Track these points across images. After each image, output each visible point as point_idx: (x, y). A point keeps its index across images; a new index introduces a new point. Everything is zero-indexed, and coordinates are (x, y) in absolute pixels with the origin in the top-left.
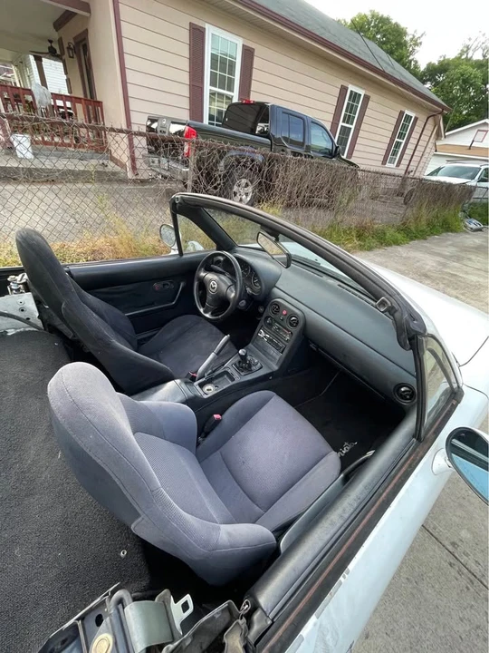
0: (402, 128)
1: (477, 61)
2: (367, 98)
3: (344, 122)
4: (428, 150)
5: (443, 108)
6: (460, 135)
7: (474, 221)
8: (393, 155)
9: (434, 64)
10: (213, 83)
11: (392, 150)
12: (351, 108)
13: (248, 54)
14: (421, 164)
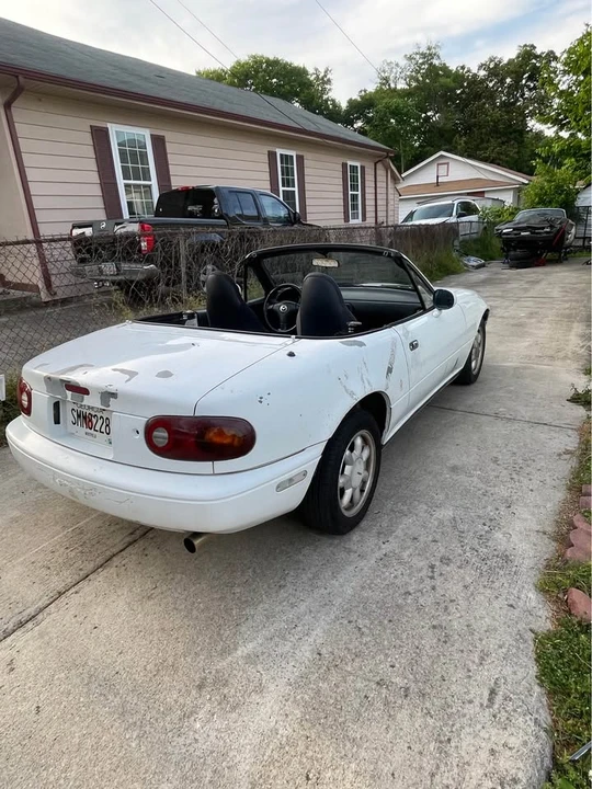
0: (350, 179)
1: (403, 90)
2: (300, 159)
3: (283, 186)
4: (391, 197)
5: (388, 151)
6: (421, 173)
7: (473, 258)
8: (353, 209)
9: (355, 100)
10: (126, 177)
11: (350, 205)
12: (287, 171)
13: (159, 143)
14: (390, 213)
